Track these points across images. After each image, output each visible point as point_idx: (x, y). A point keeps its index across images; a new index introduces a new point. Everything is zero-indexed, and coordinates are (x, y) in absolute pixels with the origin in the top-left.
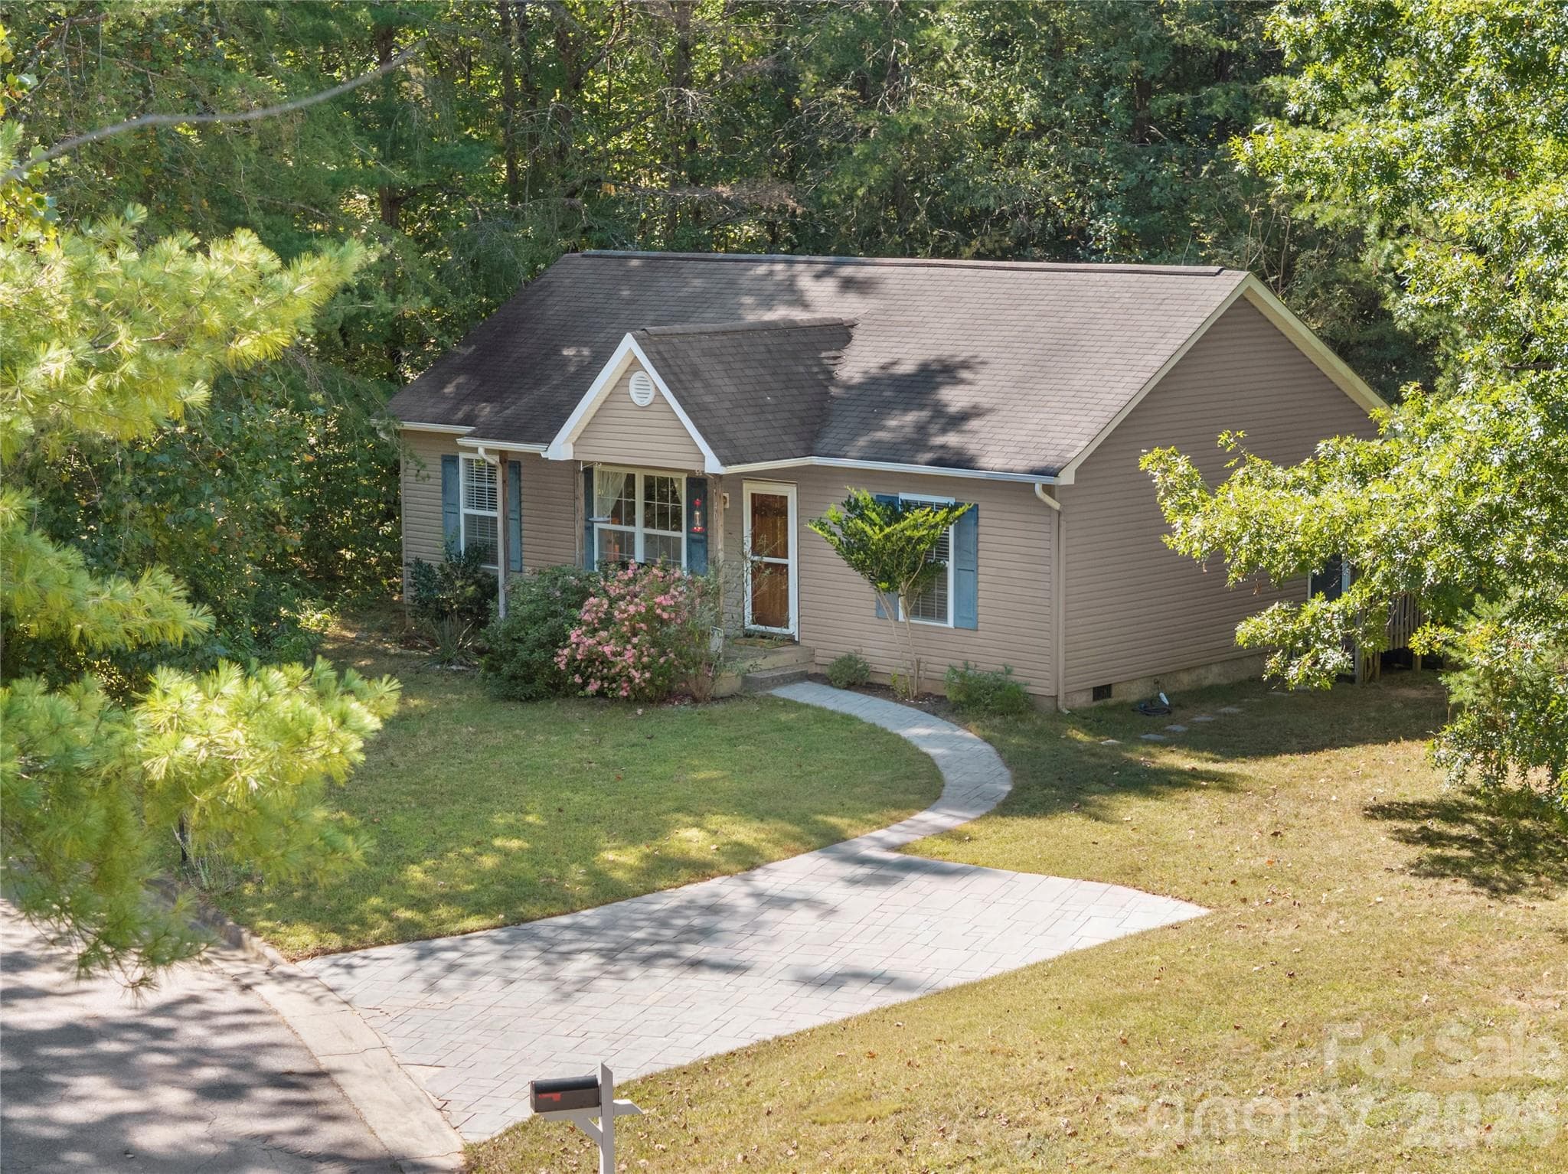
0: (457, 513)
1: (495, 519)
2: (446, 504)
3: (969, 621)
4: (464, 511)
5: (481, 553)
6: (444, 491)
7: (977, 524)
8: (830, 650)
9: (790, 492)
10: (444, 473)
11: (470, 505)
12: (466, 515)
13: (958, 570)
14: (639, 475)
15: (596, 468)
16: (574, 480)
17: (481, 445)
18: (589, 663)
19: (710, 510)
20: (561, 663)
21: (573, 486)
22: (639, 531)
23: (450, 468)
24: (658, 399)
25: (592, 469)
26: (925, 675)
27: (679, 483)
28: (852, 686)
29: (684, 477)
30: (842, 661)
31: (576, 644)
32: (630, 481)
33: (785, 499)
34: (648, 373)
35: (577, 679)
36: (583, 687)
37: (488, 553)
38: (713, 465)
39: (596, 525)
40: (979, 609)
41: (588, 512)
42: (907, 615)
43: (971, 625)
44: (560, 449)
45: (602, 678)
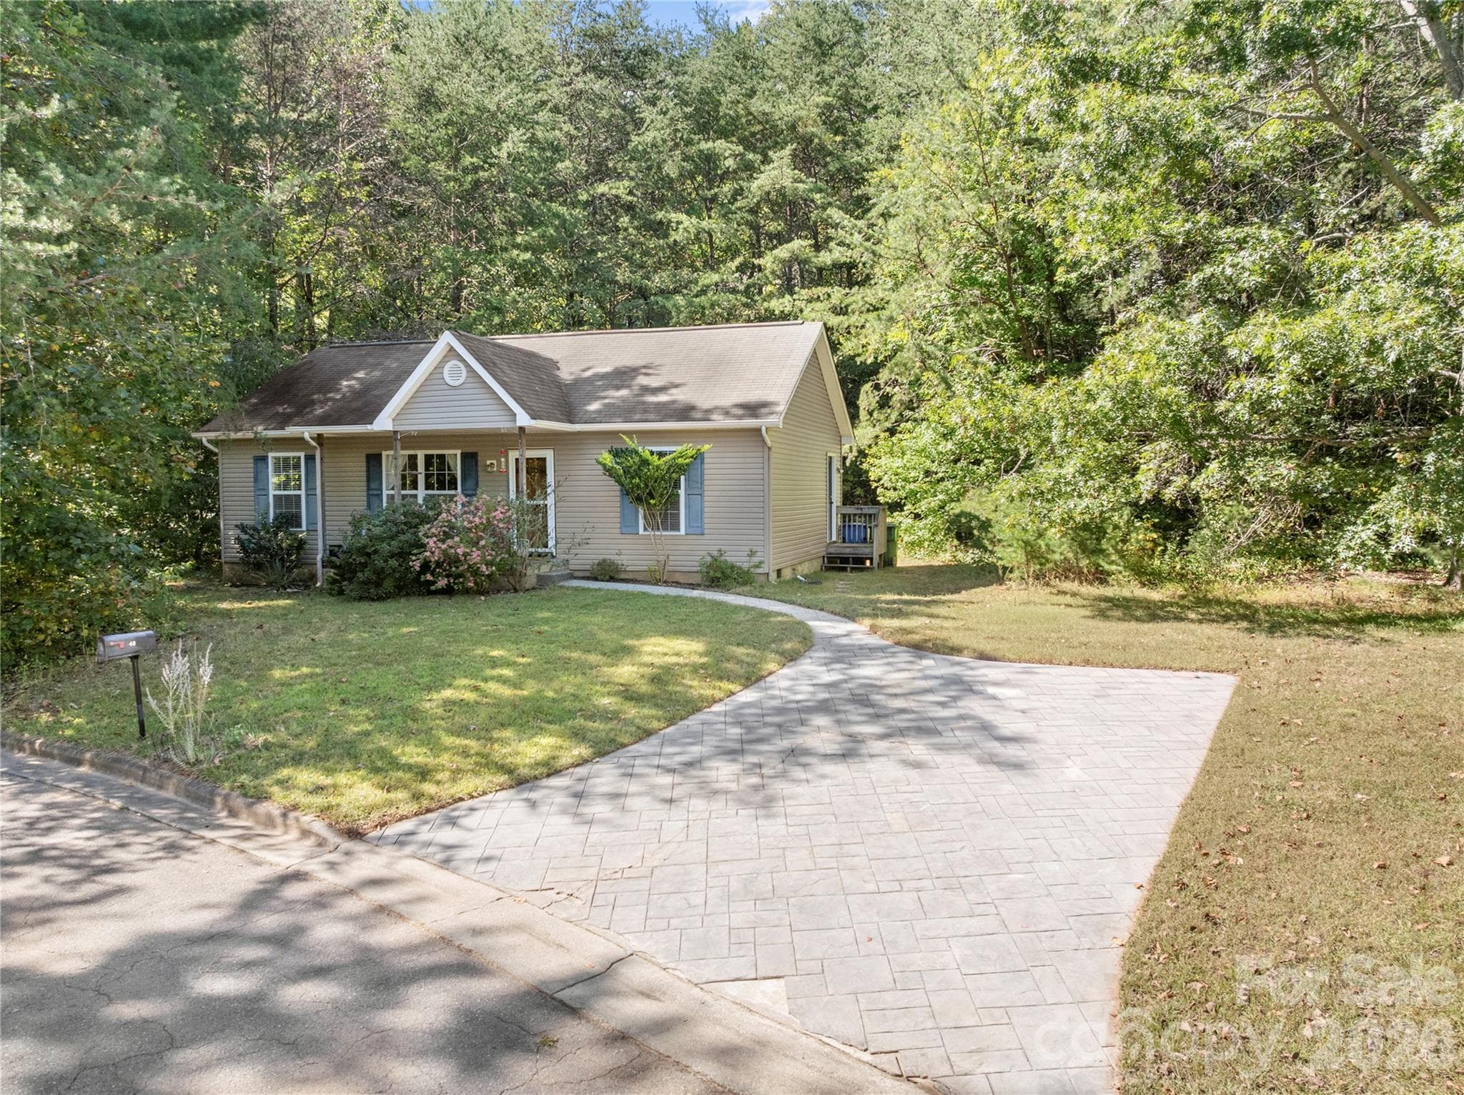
0: (267, 495)
1: (299, 496)
2: (257, 489)
3: (697, 529)
4: (272, 492)
5: (288, 519)
6: (256, 480)
7: (702, 463)
8: (587, 557)
9: (548, 455)
10: (256, 468)
11: (277, 488)
12: (275, 496)
13: (688, 495)
14: (421, 455)
15: (384, 453)
16: (364, 464)
17: (307, 432)
18: (438, 564)
19: (480, 474)
20: (417, 566)
21: (364, 469)
22: (421, 493)
23: (260, 464)
24: (470, 380)
25: (380, 455)
26: (668, 568)
27: (454, 456)
28: (612, 579)
29: (459, 452)
30: (602, 564)
31: (434, 549)
32: (413, 460)
33: (544, 460)
34: (463, 361)
35: (429, 577)
36: (434, 583)
37: (294, 520)
38: (523, 419)
39: (385, 492)
40: (706, 520)
41: (373, 485)
42: (645, 529)
43: (699, 531)
44: (383, 423)
45: (448, 576)
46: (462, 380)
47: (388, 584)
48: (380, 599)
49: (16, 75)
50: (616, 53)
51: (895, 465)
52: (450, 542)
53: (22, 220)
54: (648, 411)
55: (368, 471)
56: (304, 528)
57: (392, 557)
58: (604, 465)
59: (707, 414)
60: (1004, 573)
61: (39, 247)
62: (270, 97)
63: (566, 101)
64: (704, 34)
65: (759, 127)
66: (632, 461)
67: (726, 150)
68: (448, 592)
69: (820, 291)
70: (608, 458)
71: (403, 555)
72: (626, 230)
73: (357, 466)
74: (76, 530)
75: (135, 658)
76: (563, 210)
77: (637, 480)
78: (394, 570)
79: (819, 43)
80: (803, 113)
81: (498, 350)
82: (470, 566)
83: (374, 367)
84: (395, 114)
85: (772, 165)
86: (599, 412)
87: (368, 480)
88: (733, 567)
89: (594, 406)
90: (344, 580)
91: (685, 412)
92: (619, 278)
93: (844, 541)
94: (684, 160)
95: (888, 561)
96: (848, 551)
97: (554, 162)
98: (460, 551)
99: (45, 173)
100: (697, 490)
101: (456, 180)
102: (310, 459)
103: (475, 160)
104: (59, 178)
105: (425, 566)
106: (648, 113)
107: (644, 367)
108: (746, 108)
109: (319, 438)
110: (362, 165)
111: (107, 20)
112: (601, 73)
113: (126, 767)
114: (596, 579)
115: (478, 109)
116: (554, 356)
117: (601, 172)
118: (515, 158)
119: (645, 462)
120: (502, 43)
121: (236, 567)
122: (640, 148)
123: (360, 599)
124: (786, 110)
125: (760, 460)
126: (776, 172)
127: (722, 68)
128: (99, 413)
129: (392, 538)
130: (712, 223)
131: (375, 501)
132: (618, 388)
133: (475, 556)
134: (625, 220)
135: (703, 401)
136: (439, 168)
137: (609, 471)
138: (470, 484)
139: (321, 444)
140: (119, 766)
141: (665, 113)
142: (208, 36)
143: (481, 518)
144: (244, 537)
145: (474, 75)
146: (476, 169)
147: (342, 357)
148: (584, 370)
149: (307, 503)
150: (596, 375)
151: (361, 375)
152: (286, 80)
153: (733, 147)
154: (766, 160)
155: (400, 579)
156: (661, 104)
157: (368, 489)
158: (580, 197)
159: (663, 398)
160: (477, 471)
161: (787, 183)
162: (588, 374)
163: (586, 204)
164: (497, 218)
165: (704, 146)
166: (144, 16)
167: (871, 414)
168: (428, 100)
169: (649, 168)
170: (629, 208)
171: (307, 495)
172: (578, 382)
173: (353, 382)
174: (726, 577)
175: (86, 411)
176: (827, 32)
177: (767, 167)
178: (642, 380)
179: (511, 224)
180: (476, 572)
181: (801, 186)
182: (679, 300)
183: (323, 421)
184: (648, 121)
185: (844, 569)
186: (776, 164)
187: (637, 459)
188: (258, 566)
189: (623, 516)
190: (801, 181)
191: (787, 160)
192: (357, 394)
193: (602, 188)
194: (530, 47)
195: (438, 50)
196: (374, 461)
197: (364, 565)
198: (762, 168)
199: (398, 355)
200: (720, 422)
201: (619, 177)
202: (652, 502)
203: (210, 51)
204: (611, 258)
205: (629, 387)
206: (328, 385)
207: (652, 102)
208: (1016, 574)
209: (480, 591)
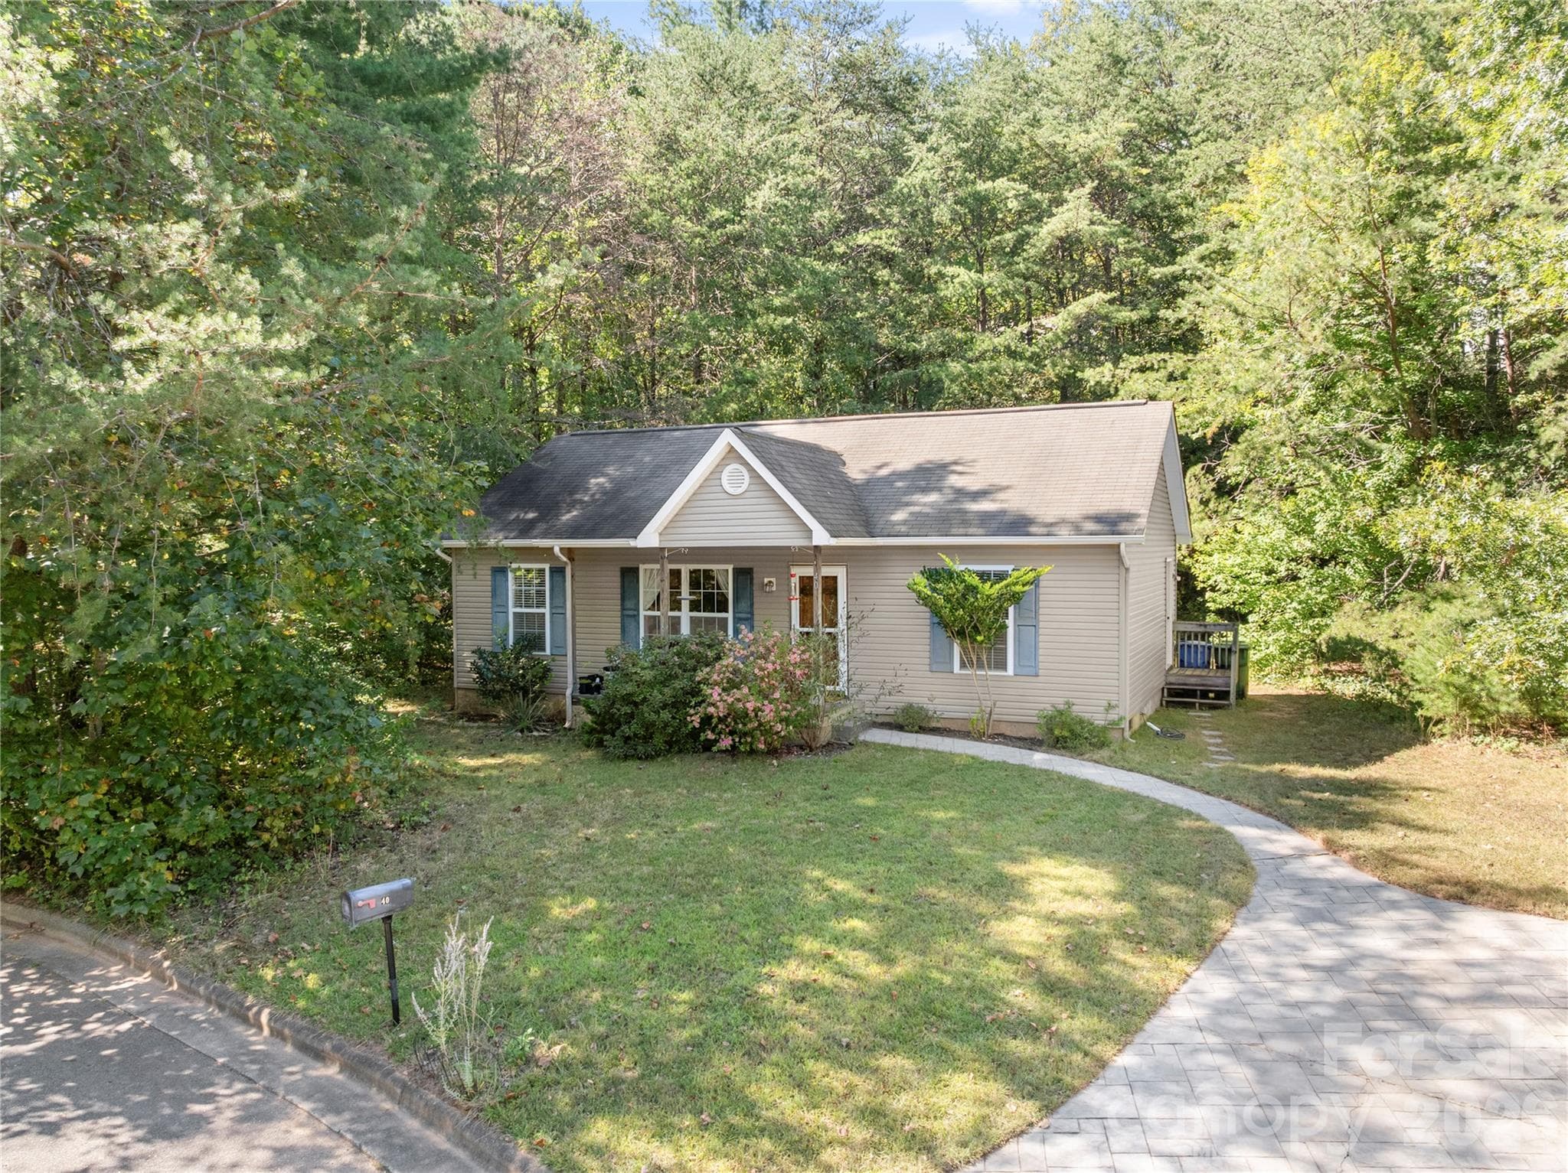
0: (506, 613)
1: (543, 615)
2: (496, 605)
3: (1030, 666)
4: (512, 610)
5: (530, 642)
6: (494, 595)
7: (1037, 590)
9: (840, 572)
10: (494, 580)
11: (518, 604)
12: (515, 613)
13: (1018, 626)
14: (685, 570)
15: (642, 567)
16: (618, 579)
17: (557, 545)
18: (721, 720)
19: (756, 593)
20: (696, 721)
21: (618, 585)
22: (685, 615)
23: (499, 577)
24: (753, 487)
25: (637, 569)
26: (994, 717)
27: (725, 573)
28: (923, 730)
29: (730, 568)
30: (908, 710)
31: (718, 701)
32: (676, 575)
33: (835, 578)
34: (746, 464)
35: (711, 736)
36: (716, 741)
37: (537, 642)
38: (821, 537)
39: (643, 613)
40: (1041, 658)
41: (629, 604)
42: (963, 665)
43: (1032, 671)
44: (649, 538)
45: (732, 733)
46: (745, 487)
47: (659, 740)
48: (648, 757)
49: (247, 145)
50: (874, 84)
51: (1229, 563)
52: (737, 693)
53: (260, 340)
54: (965, 521)
55: (623, 587)
56: (548, 652)
57: (665, 706)
58: (919, 593)
59: (1050, 527)
60: (1427, 726)
61: (278, 373)
62: (499, 151)
63: (819, 141)
64: (975, 57)
65: (1046, 161)
66: (954, 589)
67: (1008, 190)
68: (733, 752)
69: (1153, 358)
70: (922, 583)
71: (678, 705)
72: (887, 283)
73: (612, 581)
74: (306, 698)
75: (388, 919)
76: (818, 265)
77: (961, 612)
78: (666, 725)
79: (1117, 60)
80: (1102, 143)
81: (782, 448)
82: (760, 724)
83: (623, 460)
84: (634, 163)
85: (1065, 207)
86: (905, 522)
87: (623, 599)
88: (1081, 722)
89: (899, 516)
90: (605, 732)
91: (1020, 524)
92: (882, 341)
93: (1182, 665)
94: (956, 203)
95: (1241, 693)
96: (1193, 681)
97: (810, 210)
98: (750, 706)
99: (285, 271)
100: (1030, 623)
101: (703, 236)
102: (558, 571)
103: (724, 212)
104: (300, 276)
105: (707, 720)
106: (917, 151)
107: (955, 463)
108: (1031, 139)
109: (569, 552)
110: (595, 223)
111: (343, 77)
112: (860, 108)
113: (378, 1076)
114: (900, 728)
115: (727, 154)
116: (838, 448)
117: (859, 221)
118: (770, 209)
119: (972, 589)
120: (752, 78)
121: (470, 694)
122: (905, 190)
123: (626, 758)
124: (1078, 141)
125: (1116, 584)
126: (1071, 214)
127: (999, 95)
128: (337, 558)
129: (663, 683)
130: (993, 277)
131: (630, 622)
132: (925, 490)
133: (768, 714)
134: (883, 274)
135: (1045, 510)
136: (684, 225)
137: (924, 600)
138: (744, 605)
139: (571, 559)
140: (369, 1072)
141: (936, 150)
142: (446, 89)
143: (774, 663)
144: (481, 663)
145: (724, 118)
146: (722, 223)
147: (586, 447)
148: (880, 467)
149: (552, 622)
150: (893, 474)
151: (611, 470)
152: (517, 133)
153: (1017, 185)
154: (1059, 202)
155: (672, 735)
156: (932, 140)
157: (623, 609)
158: (836, 250)
159: (985, 506)
160: (752, 594)
161: (1083, 225)
162: (884, 472)
163: (842, 258)
164: (746, 278)
165: (982, 186)
166: (379, 70)
167: (1205, 503)
168: (670, 147)
169: (914, 215)
170: (889, 260)
171: (552, 614)
172: (871, 483)
173: (601, 480)
174: (1075, 735)
175: (322, 556)
176: (1123, 49)
177: (1060, 209)
178: (955, 481)
179: (762, 284)
180: (765, 729)
181: (1101, 229)
182: (955, 367)
183: (574, 532)
184: (917, 160)
185: (1192, 705)
186: (1071, 205)
187: (961, 587)
188: (498, 696)
189: (933, 651)
190: (1102, 223)
191: (1085, 200)
192: (612, 495)
193: (863, 238)
194: (779, 82)
195: (680, 91)
196: (629, 576)
197: (632, 716)
198: (1054, 210)
199: (649, 445)
200: (1065, 537)
201: (877, 224)
202: (980, 638)
203: (450, 105)
204: (872, 317)
205: (940, 490)
206: (573, 485)
207: (921, 138)
208: (1447, 728)
209: (772, 752)
